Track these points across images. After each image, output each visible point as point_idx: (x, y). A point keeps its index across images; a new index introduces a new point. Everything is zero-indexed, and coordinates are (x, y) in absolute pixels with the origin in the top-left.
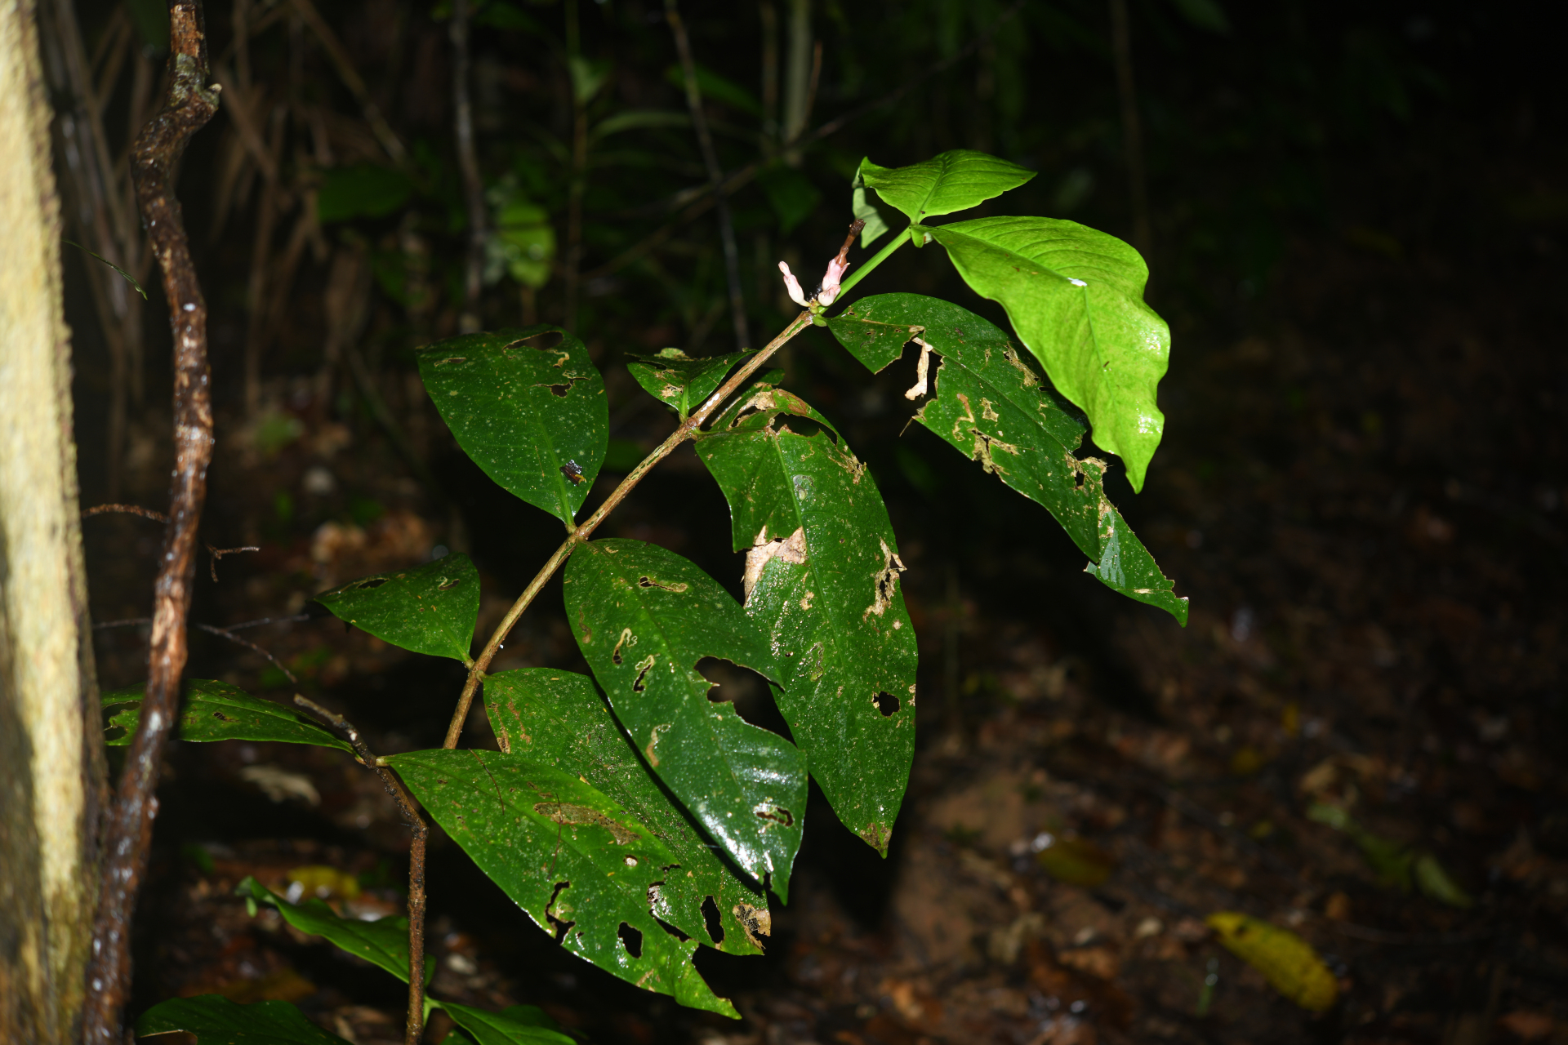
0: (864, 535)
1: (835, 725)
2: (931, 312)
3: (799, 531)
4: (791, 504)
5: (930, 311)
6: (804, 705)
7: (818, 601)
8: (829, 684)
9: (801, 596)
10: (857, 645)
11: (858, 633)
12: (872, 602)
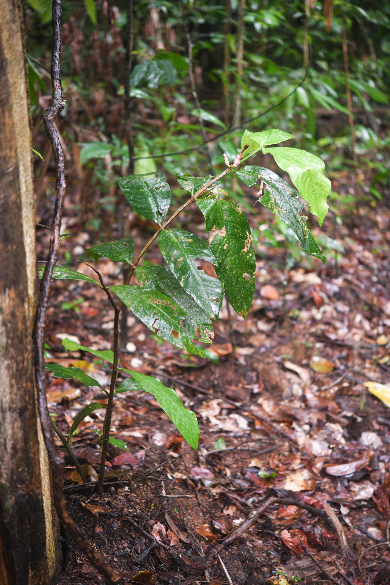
0: (242, 229)
1: (233, 282)
3: (224, 227)
4: (222, 219)
6: (224, 276)
7: (229, 246)
8: (231, 270)
9: (224, 245)
10: (239, 260)
11: (240, 256)
12: (244, 248)
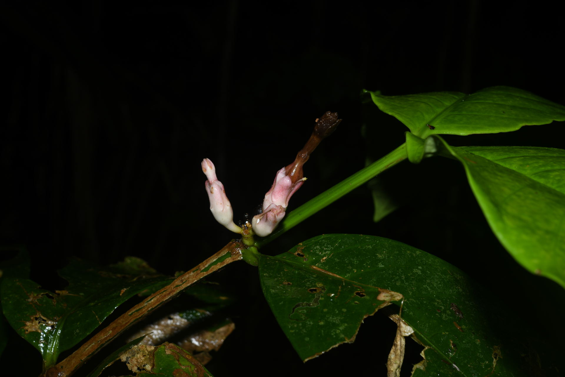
2: (420, 272)
5: (418, 271)
